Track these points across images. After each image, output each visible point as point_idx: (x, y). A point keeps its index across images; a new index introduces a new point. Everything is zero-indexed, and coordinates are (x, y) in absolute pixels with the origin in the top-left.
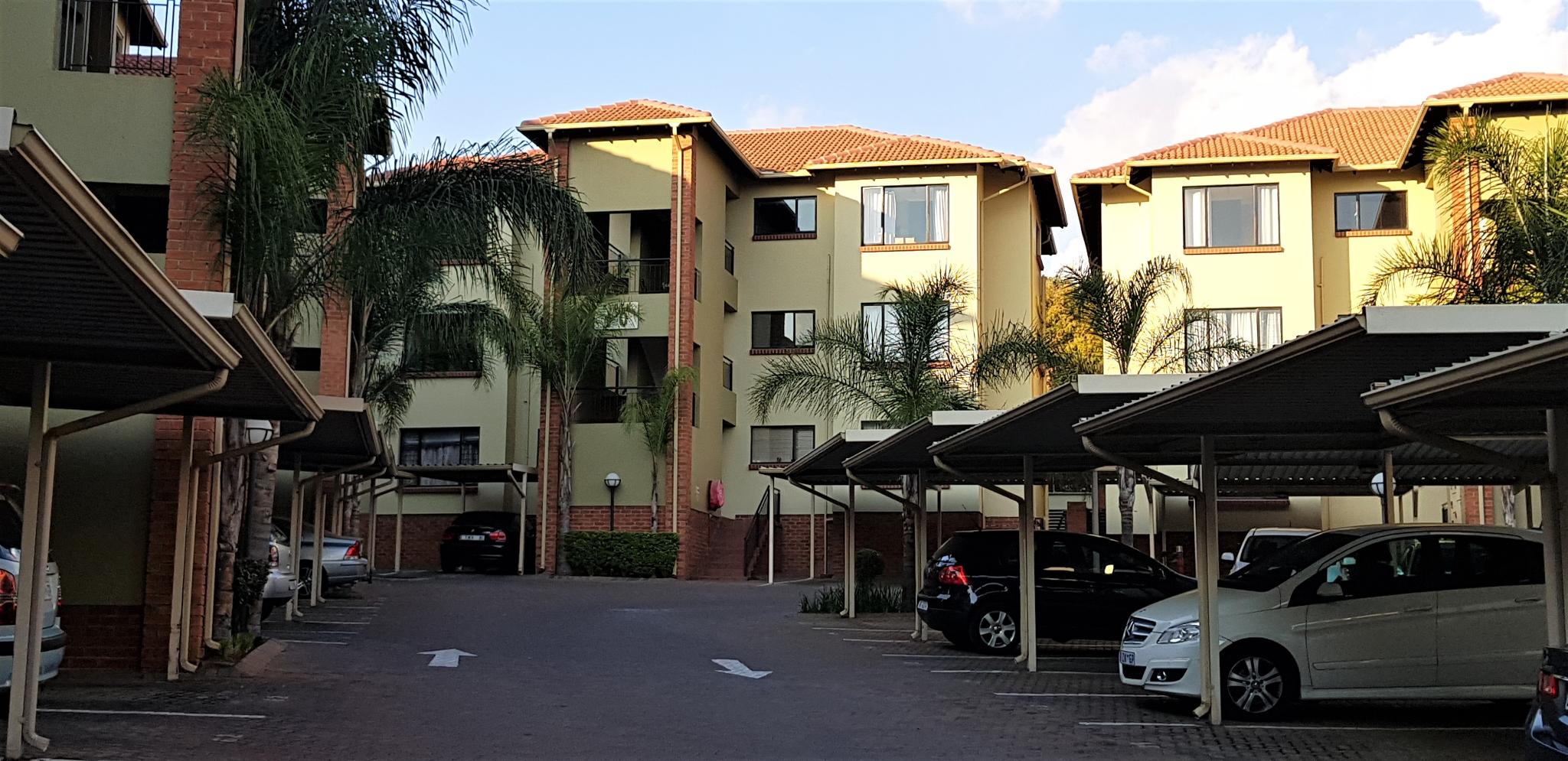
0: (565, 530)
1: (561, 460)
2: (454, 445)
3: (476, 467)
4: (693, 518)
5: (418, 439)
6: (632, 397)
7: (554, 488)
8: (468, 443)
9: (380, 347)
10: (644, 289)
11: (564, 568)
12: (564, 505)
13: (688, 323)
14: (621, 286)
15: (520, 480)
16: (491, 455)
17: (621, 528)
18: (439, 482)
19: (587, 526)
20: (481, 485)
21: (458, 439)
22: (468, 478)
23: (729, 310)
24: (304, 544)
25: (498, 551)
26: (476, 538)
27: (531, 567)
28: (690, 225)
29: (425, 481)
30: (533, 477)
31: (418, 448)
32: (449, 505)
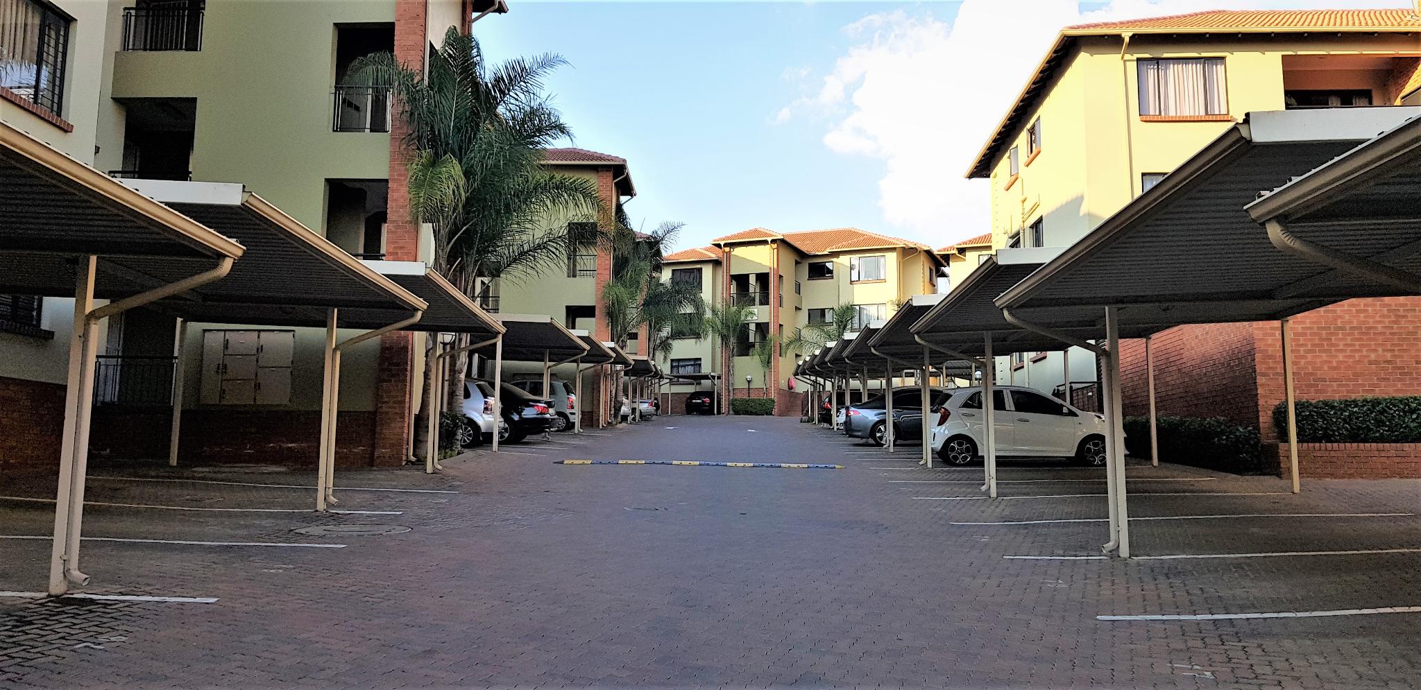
0: (731, 398)
1: (729, 371)
2: (691, 365)
3: (700, 374)
4: (780, 391)
5: (677, 363)
6: (757, 345)
7: (727, 382)
8: (697, 364)
9: (660, 330)
10: (761, 304)
11: (731, 412)
12: (731, 388)
13: (777, 316)
14: (752, 302)
15: (714, 379)
16: (706, 369)
17: (753, 396)
18: (686, 380)
19: (739, 396)
20: (702, 381)
21: (693, 363)
22: (697, 379)
23: (798, 309)
24: (633, 402)
25: (707, 406)
26: (699, 401)
27: (719, 412)
28: (777, 279)
29: (680, 380)
30: (719, 378)
31: (678, 367)
32: (690, 389)
